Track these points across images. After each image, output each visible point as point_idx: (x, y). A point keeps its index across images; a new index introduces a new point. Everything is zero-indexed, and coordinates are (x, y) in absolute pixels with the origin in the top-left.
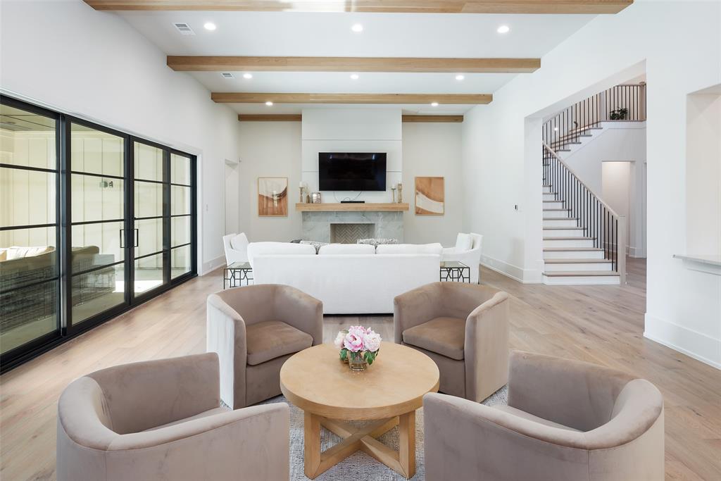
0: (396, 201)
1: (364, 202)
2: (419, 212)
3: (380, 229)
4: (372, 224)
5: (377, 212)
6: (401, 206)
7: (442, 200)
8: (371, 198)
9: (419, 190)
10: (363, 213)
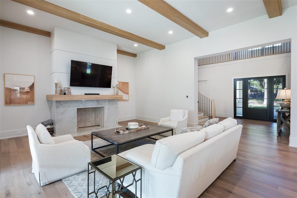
1: (99, 94)
3: (106, 110)
4: (102, 107)
5: (105, 100)
6: (117, 96)
7: (128, 94)
8: (103, 92)
10: (98, 101)
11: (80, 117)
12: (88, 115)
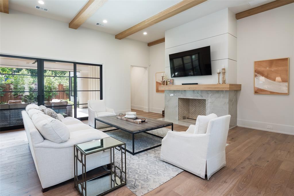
0: (221, 82)
1: (197, 84)
2: (258, 91)
4: (204, 100)
5: (207, 91)
8: (203, 81)
9: (258, 73)
10: (198, 92)
11: (194, 109)
12: (202, 108)
